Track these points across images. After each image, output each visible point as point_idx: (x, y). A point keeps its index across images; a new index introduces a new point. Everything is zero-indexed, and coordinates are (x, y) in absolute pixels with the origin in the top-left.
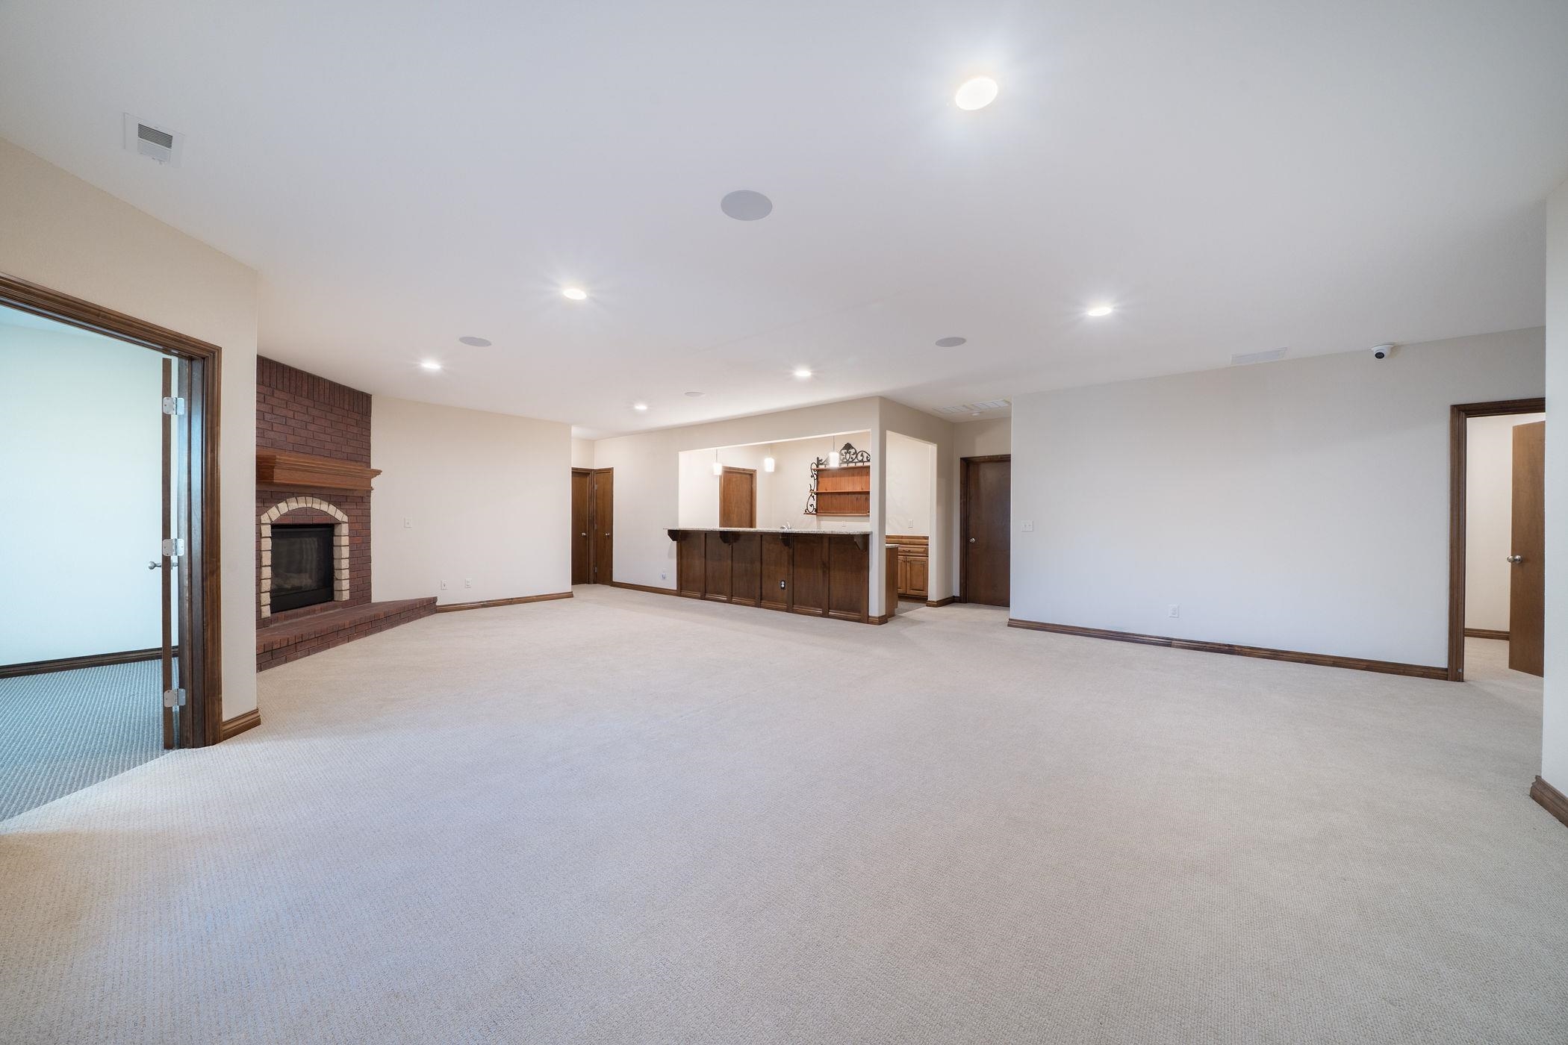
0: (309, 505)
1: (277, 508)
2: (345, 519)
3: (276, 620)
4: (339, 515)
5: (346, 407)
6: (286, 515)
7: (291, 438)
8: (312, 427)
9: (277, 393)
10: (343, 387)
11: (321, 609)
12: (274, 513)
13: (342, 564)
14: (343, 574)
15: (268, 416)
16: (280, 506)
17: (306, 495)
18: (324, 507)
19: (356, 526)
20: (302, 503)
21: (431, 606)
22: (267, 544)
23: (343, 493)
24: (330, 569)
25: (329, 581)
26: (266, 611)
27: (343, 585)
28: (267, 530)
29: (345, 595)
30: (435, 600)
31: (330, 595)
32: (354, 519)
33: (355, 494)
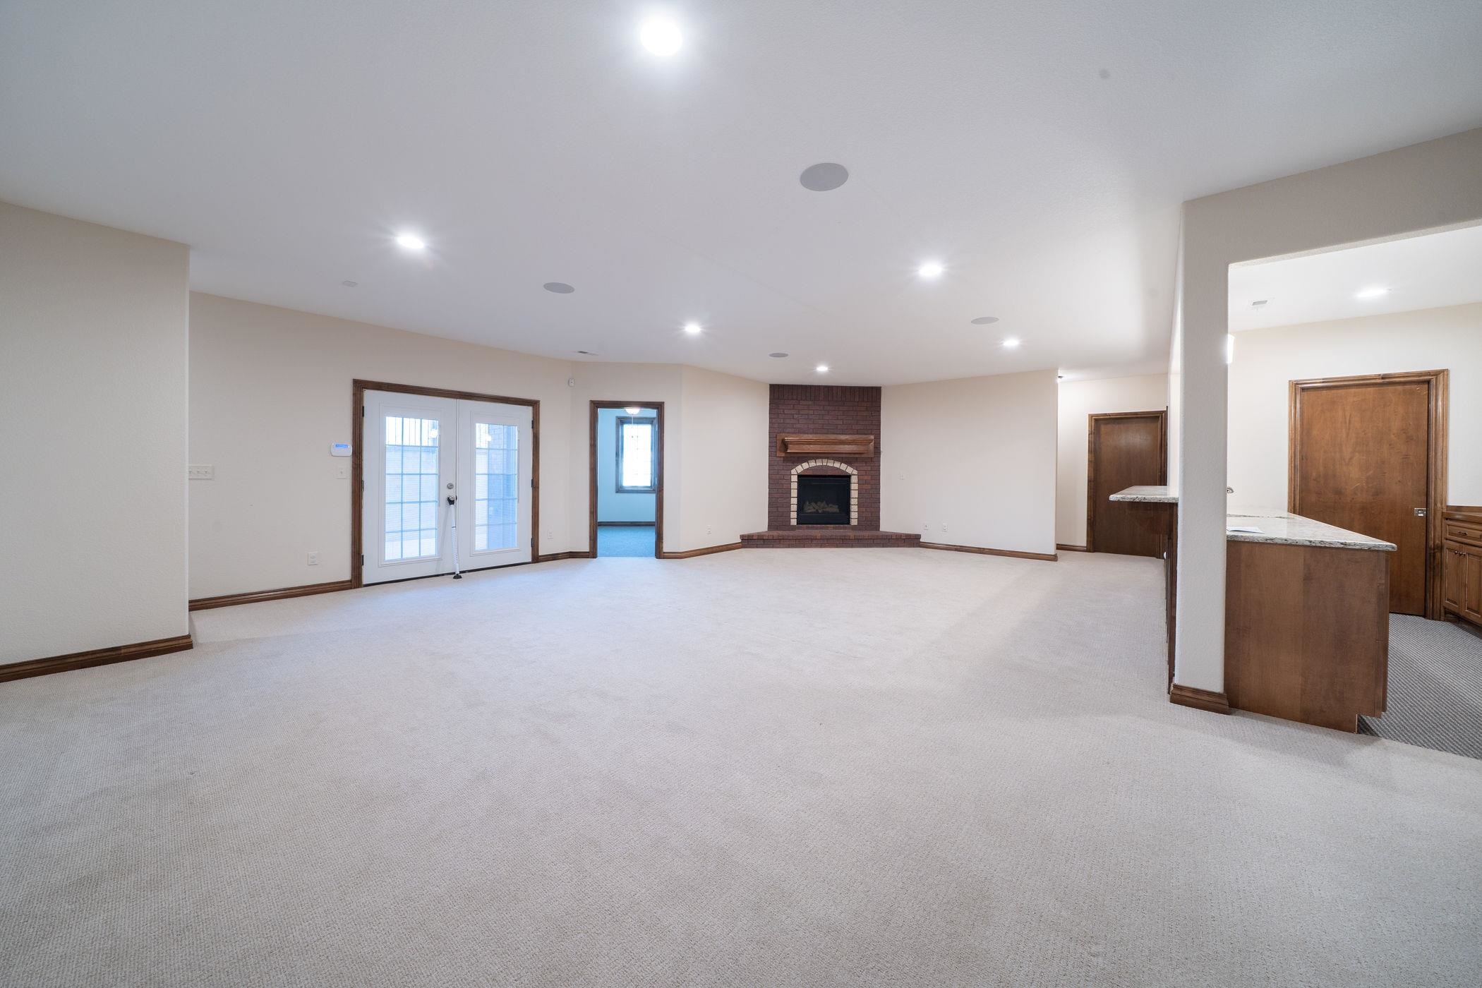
0: (826, 464)
1: (802, 466)
2: (855, 472)
3: (798, 528)
4: (850, 470)
5: (857, 399)
6: (807, 469)
8: (827, 417)
9: (802, 402)
10: (855, 388)
11: (833, 528)
12: (800, 469)
13: (854, 501)
14: (854, 508)
15: (796, 416)
16: (803, 464)
17: (822, 458)
18: (837, 465)
19: (866, 478)
20: (819, 463)
21: (912, 541)
22: (794, 486)
23: (852, 456)
24: (848, 504)
25: (848, 512)
26: (794, 522)
27: (854, 515)
28: (795, 478)
29: (854, 522)
30: (918, 537)
31: (847, 520)
32: (863, 473)
33: (863, 456)
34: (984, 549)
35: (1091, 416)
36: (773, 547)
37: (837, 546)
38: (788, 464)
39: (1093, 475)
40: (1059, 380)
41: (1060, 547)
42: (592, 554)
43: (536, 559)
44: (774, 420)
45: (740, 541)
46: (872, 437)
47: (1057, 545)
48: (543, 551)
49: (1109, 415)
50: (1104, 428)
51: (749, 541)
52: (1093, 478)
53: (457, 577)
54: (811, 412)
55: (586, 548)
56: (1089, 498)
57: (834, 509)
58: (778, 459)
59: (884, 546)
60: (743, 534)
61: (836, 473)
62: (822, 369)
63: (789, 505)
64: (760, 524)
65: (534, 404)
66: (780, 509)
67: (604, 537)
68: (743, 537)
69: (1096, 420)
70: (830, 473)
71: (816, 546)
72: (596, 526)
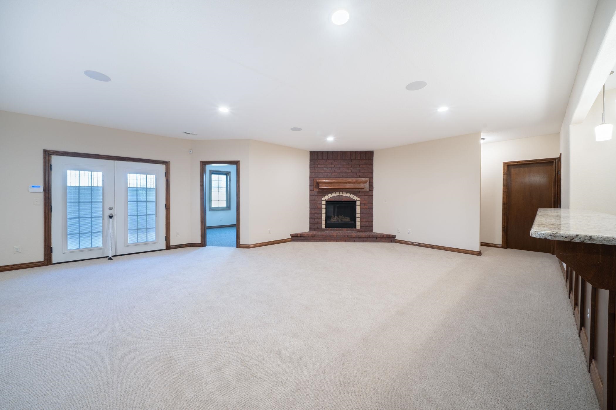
0: (341, 195)
1: (328, 196)
2: (359, 199)
3: (327, 230)
4: (355, 198)
5: (359, 158)
6: (331, 198)
7: (334, 174)
8: (342, 169)
9: (328, 161)
10: (358, 152)
11: (346, 230)
12: (327, 197)
13: (358, 216)
14: (358, 219)
15: (324, 169)
16: (329, 195)
17: (340, 191)
18: (348, 195)
19: (365, 202)
20: (338, 194)
21: (390, 239)
22: (324, 207)
23: (357, 190)
24: (355, 217)
25: (355, 221)
26: (324, 227)
27: (358, 223)
28: (324, 203)
29: (358, 227)
30: (394, 236)
31: (354, 226)
32: (363, 199)
33: (363, 190)
34: (433, 245)
35: (505, 164)
36: (309, 241)
37: (346, 241)
38: (320, 195)
39: (506, 200)
40: (482, 141)
41: (483, 244)
42: (203, 244)
43: (169, 247)
44: (312, 171)
45: (291, 237)
46: (368, 179)
47: (481, 242)
48: (172, 243)
49: (517, 162)
50: (513, 171)
51: (296, 238)
52: (506, 202)
53: (110, 259)
54: (333, 166)
55: (198, 241)
56: (504, 214)
57: (347, 220)
58: (315, 192)
59: (373, 241)
60: (293, 233)
61: (348, 200)
62: (330, 139)
63: (321, 217)
64: (305, 228)
65: (167, 164)
66: (316, 220)
67: (210, 236)
68: (292, 235)
69: (508, 166)
70: (344, 200)
71: (334, 241)
72: (204, 229)
